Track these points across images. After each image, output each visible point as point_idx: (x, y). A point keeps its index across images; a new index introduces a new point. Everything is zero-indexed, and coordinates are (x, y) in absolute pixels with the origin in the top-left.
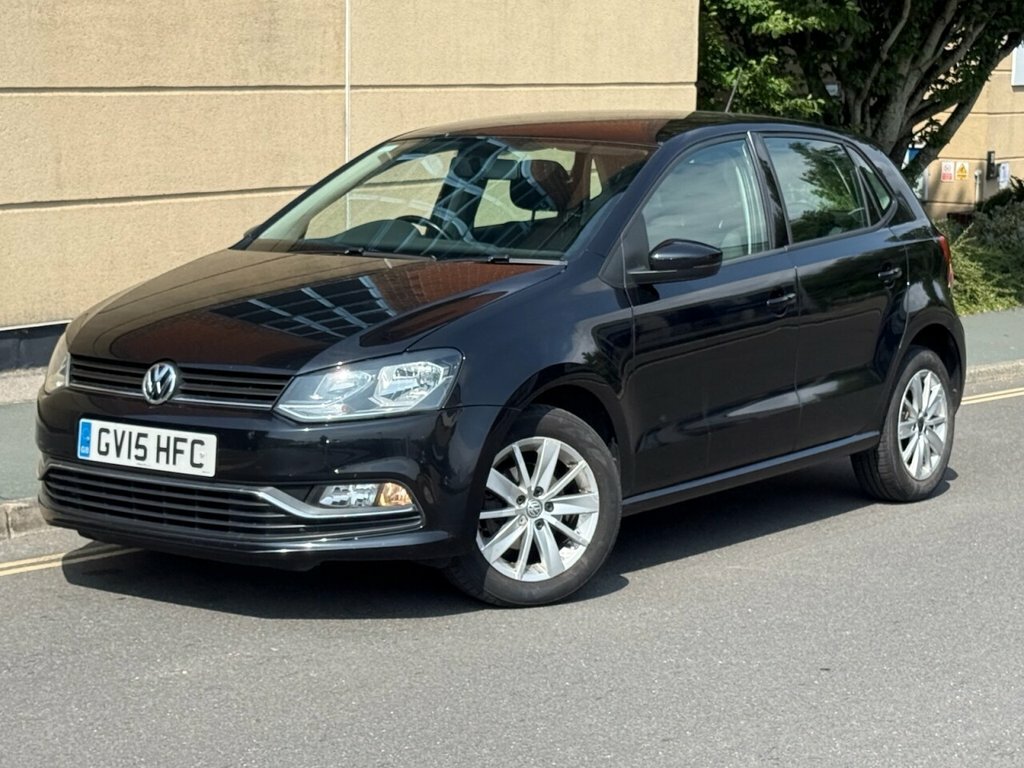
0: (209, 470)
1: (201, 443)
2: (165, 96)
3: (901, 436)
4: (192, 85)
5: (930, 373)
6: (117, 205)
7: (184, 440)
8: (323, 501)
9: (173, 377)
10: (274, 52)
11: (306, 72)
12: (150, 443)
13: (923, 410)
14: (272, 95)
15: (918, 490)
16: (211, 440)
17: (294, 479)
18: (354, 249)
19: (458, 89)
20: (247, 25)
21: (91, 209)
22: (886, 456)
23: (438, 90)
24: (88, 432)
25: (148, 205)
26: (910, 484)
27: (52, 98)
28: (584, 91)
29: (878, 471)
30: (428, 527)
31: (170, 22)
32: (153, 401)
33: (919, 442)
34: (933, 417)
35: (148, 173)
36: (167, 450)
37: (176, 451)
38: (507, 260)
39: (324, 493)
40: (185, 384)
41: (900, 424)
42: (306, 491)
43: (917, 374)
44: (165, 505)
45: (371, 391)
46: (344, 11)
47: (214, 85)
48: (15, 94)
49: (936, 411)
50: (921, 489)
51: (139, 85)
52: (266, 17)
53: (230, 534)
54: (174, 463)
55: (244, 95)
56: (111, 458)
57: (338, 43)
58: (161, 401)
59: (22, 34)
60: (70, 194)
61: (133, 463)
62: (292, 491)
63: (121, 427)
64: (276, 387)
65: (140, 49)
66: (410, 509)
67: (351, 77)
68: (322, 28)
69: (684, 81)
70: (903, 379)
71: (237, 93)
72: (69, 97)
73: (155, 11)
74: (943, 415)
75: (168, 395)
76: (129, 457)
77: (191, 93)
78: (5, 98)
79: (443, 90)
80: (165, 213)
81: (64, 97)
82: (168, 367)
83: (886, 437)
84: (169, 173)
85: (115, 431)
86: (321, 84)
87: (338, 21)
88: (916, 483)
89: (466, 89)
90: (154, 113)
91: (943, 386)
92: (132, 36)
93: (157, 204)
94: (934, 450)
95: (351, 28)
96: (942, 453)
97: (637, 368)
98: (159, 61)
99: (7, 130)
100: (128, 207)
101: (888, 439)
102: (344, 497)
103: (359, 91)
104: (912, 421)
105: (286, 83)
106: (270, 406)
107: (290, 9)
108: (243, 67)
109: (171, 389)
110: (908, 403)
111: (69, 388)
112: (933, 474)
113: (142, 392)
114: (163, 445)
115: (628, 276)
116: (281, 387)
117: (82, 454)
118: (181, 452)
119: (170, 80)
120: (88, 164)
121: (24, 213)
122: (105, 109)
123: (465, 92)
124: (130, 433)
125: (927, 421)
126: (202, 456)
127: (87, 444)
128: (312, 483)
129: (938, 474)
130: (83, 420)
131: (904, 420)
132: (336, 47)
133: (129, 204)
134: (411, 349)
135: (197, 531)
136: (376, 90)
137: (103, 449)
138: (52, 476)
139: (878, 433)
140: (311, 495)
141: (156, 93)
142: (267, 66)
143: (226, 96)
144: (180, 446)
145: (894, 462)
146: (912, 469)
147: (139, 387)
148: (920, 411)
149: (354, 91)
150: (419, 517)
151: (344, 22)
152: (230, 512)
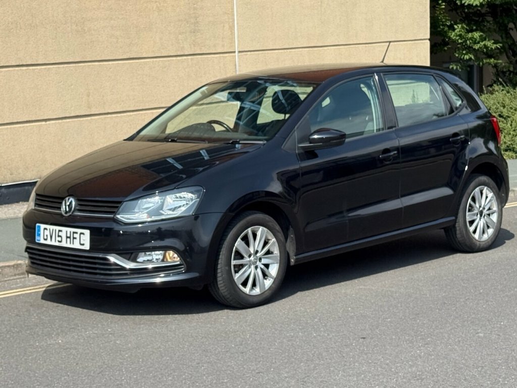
0: (87, 247)
1: (83, 234)
2: (141, 62)
3: (468, 219)
4: (155, 56)
5: (486, 188)
6: (119, 115)
7: (76, 233)
8: (138, 260)
9: (74, 203)
10: (197, 37)
11: (215, 46)
12: (63, 234)
13: (482, 206)
14: (197, 58)
15: (479, 246)
16: (87, 232)
17: (123, 250)
18: (173, 139)
19: (297, 50)
20: (182, 25)
21: (106, 117)
22: (460, 229)
23: (286, 51)
24: (39, 230)
25: (134, 115)
26: (474, 243)
27: (84, 66)
28: (366, 47)
29: (456, 237)
30: (187, 271)
31: (143, 26)
32: (65, 215)
33: (481, 223)
34: (489, 209)
35: (134, 99)
36: (70, 237)
37: (74, 238)
38: (239, 142)
39: (138, 256)
40: (79, 206)
41: (467, 213)
42: (130, 255)
43: (478, 188)
44: (71, 263)
45: (161, 207)
46: (233, 15)
47: (166, 55)
48: (66, 65)
49: (491, 206)
50: (482, 246)
51: (128, 57)
52: (192, 20)
53: (98, 276)
54: (73, 243)
55: (182, 59)
56: (48, 242)
57: (231, 31)
58: (68, 214)
59: (68, 37)
60: (95, 111)
61: (57, 244)
62: (123, 256)
63: (52, 227)
64: (115, 206)
65: (128, 40)
66: (178, 263)
67: (238, 47)
68: (222, 25)
69: (422, 38)
70: (469, 190)
71: (179, 58)
72: (93, 65)
73: (135, 22)
74: (495, 208)
75: (72, 211)
76: (55, 241)
77: (155, 60)
78: (61, 67)
79: (288, 51)
80: (143, 118)
81: (90, 65)
82: (72, 199)
83: (459, 220)
84: (144, 99)
85: (50, 229)
86: (223, 51)
87: (231, 20)
88: (478, 243)
89: (301, 49)
90: (136, 70)
91: (494, 193)
92: (124, 34)
93: (139, 114)
94: (490, 226)
95: (238, 24)
96: (494, 227)
97: (303, 194)
98: (137, 45)
99: (62, 83)
100: (124, 116)
101: (460, 221)
102: (150, 258)
103: (243, 54)
104: (476, 211)
105: (205, 52)
106: (112, 216)
107: (205, 16)
108: (181, 46)
109: (73, 209)
110: (472, 203)
111: (35, 209)
112: (489, 238)
113: (61, 210)
114: (68, 235)
115: (298, 147)
116: (117, 207)
117: (38, 240)
118: (75, 238)
119: (144, 54)
120: (103, 96)
121: (72, 121)
122: (111, 70)
123: (300, 51)
124: (56, 230)
125: (485, 212)
126: (84, 240)
127: (39, 235)
128: (131, 251)
129: (492, 238)
130: (38, 224)
131: (469, 211)
132: (230, 33)
133: (125, 114)
134: (179, 187)
135: (84, 275)
136: (252, 53)
137: (45, 238)
138: (28, 250)
139: (454, 218)
140: (132, 258)
141: (137, 61)
142: (194, 45)
143: (173, 60)
144: (75, 235)
145: (464, 232)
146: (476, 236)
147: (59, 208)
148: (480, 207)
149: (240, 54)
150: (183, 266)
151: (234, 21)
152: (97, 266)
